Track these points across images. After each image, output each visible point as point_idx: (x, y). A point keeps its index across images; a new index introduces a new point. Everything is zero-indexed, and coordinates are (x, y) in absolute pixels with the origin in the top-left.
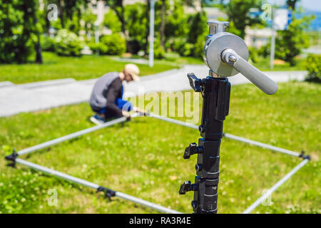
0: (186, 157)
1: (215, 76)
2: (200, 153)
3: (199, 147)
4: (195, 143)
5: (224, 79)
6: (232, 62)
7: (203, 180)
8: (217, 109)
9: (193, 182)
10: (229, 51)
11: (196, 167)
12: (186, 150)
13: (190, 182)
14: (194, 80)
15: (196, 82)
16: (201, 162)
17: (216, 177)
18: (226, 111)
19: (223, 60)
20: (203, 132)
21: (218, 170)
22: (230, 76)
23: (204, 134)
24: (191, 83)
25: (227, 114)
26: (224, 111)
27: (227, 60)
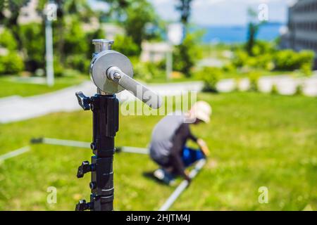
0: (80, 176)
1: (103, 93)
2: (94, 171)
3: (92, 165)
4: (87, 162)
5: (112, 96)
6: (117, 79)
7: (98, 198)
8: (107, 126)
9: (88, 201)
10: (114, 69)
11: (91, 186)
12: (79, 170)
13: (84, 201)
14: (82, 99)
15: (84, 100)
16: (95, 180)
17: (111, 193)
18: (116, 127)
19: (109, 78)
20: (95, 149)
21: (112, 186)
22: (117, 92)
23: (96, 151)
24: (80, 101)
25: (117, 130)
26: (114, 127)
27: (113, 78)
